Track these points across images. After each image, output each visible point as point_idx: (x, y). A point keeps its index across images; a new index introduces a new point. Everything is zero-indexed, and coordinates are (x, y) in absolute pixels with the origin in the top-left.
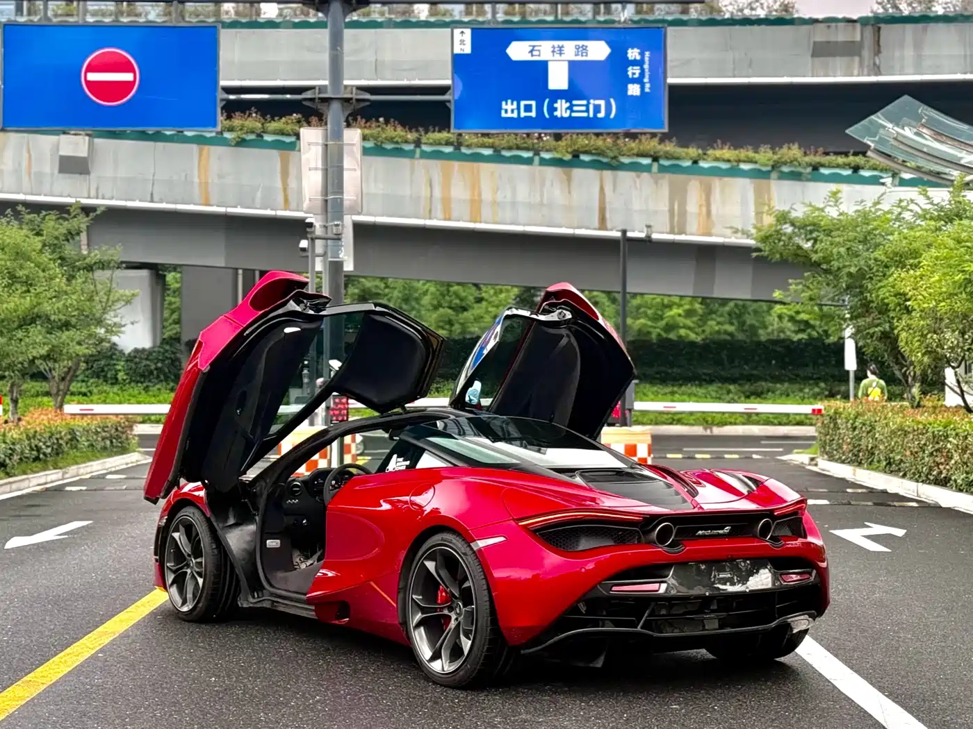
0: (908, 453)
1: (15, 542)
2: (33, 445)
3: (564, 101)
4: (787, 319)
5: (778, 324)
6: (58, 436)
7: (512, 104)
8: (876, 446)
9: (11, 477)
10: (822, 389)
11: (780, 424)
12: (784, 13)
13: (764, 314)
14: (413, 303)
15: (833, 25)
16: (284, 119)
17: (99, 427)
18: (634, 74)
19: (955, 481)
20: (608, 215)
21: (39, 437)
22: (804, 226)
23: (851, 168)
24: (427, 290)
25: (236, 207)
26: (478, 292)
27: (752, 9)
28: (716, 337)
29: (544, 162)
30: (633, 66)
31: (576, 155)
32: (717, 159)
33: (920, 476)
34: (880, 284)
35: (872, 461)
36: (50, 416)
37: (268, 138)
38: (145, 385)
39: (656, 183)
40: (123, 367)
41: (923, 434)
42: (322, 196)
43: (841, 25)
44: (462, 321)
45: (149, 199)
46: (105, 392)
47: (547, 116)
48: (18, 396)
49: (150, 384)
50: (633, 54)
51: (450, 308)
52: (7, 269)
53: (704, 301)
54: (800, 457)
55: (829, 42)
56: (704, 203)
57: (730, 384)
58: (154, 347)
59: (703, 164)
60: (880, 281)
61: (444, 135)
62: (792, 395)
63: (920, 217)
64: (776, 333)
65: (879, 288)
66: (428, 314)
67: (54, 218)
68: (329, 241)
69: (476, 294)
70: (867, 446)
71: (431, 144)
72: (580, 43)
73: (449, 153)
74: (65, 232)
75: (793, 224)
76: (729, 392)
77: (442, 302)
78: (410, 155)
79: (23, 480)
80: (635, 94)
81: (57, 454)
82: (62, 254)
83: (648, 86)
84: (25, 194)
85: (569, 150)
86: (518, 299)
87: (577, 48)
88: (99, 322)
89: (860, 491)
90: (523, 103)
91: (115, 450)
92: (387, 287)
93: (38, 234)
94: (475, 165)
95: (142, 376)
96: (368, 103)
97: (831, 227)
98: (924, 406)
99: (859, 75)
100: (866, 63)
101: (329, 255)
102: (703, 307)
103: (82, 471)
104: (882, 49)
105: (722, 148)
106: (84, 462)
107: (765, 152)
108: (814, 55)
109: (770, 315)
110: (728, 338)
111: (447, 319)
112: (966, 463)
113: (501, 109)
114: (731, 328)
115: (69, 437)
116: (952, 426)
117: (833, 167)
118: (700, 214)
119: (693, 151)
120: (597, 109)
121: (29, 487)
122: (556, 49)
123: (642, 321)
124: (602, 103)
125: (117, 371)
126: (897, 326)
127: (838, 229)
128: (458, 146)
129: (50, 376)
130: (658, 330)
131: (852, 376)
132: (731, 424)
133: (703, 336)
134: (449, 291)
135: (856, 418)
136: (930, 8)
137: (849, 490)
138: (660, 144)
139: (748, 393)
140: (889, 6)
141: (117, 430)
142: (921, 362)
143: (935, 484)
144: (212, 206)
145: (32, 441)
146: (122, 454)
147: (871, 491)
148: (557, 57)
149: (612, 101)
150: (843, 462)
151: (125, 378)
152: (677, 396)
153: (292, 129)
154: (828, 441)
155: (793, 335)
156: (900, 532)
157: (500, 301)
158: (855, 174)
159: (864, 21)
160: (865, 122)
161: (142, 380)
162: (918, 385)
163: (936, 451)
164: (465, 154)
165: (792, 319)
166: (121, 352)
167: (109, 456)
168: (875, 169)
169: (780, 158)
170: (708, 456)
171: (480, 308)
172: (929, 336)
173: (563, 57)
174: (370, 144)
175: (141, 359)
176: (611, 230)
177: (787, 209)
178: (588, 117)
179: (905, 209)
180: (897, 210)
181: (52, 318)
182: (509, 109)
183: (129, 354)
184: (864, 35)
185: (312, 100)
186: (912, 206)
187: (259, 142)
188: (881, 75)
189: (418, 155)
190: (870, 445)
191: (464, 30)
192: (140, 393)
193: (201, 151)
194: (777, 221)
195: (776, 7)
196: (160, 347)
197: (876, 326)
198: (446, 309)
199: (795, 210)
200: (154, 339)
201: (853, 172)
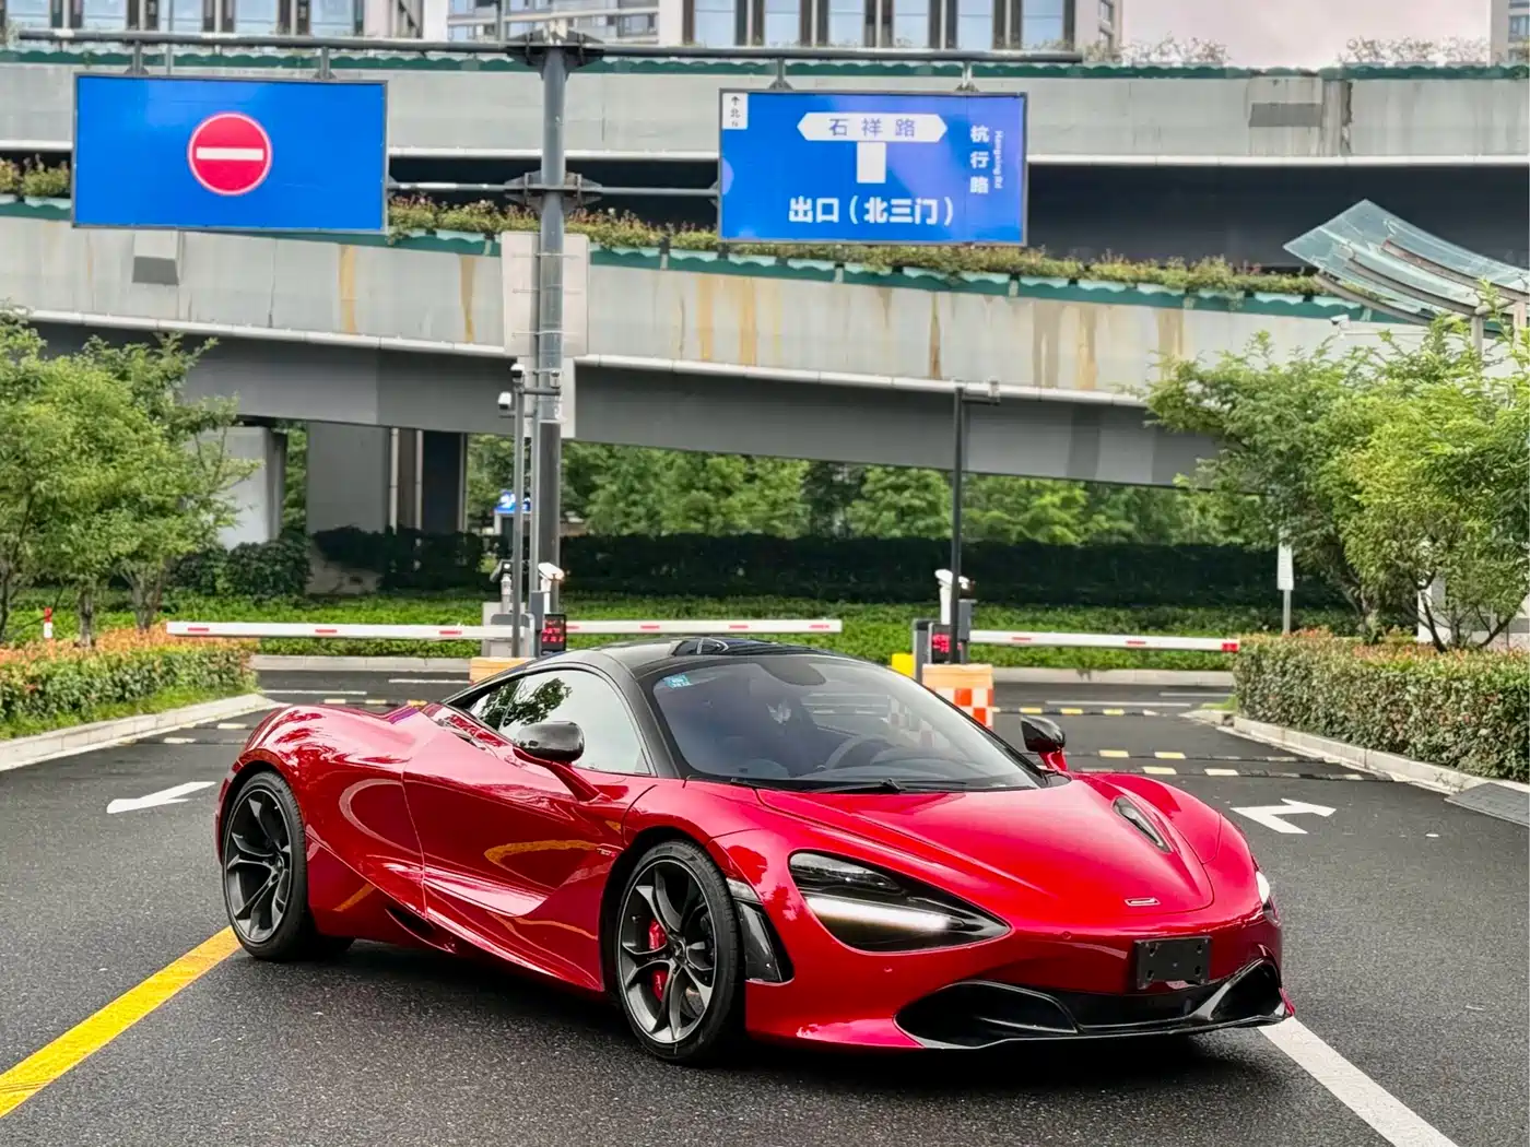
0: (1354, 708)
1: (117, 806)
2: (116, 679)
3: (879, 199)
5: (1199, 520)
6: (150, 667)
7: (805, 202)
8: (1313, 698)
9: (89, 722)
10: (1254, 618)
11: (1190, 668)
12: (1210, 60)
13: (1178, 507)
14: (651, 482)
15: (1282, 79)
16: (467, 208)
17: (206, 656)
18: (979, 162)
19: (1415, 745)
20: (942, 357)
21: (125, 668)
22: (1215, 385)
23: (1300, 293)
24: (672, 463)
25: (394, 337)
26: (748, 466)
27: (1162, 54)
28: (1106, 539)
29: (851, 279)
30: (978, 150)
31: (898, 268)
32: (1104, 278)
33: (1369, 740)
34: (1321, 469)
35: (1308, 719)
36: (133, 639)
37: (443, 235)
38: (256, 597)
39: (1016, 312)
40: (224, 569)
41: (1375, 681)
42: (531, 330)
43: (1293, 79)
44: (724, 510)
45: (266, 322)
46: (197, 605)
47: (854, 220)
49: (264, 596)
50: (979, 133)
51: (706, 489)
52: (86, 428)
53: (1089, 486)
54: (1211, 714)
55: (1275, 104)
56: (1084, 340)
57: (1119, 608)
58: (270, 542)
59: (1084, 284)
60: (1322, 464)
61: (704, 235)
63: (1383, 372)
64: (1195, 534)
65: (1320, 474)
66: (673, 498)
67: (143, 353)
68: (540, 397)
69: (746, 469)
70: (1301, 698)
71: (684, 248)
72: (904, 117)
73: (710, 263)
74: (161, 374)
75: (1201, 381)
76: (1117, 620)
77: (695, 480)
78: (653, 264)
80: (980, 191)
81: (148, 692)
82: (156, 406)
83: (999, 180)
84: (83, 313)
85: (888, 260)
86: (808, 478)
87: (899, 124)
88: (206, 505)
89: (1286, 759)
90: (820, 202)
91: (225, 689)
92: (612, 456)
93: (123, 377)
94: (747, 279)
95: (252, 583)
96: (599, 198)
97: (1254, 385)
98: (1383, 642)
99: (1318, 155)
100: (1329, 136)
101: (540, 415)
102: (1087, 494)
104: (1353, 117)
105: (1113, 262)
107: (1175, 268)
108: (1252, 124)
109: (1187, 507)
110: (1124, 540)
111: (701, 507)
112: (1429, 721)
113: (788, 208)
114: (1128, 527)
115: (165, 668)
116: (1412, 669)
117: (1275, 292)
118: (1078, 358)
119: (1071, 266)
120: (926, 213)
121: (116, 738)
122: (869, 125)
123: (995, 513)
124: (933, 203)
125: (215, 577)
126: (1343, 529)
127: (1266, 389)
128: (724, 251)
129: (132, 582)
130: (1019, 528)
131: (1287, 598)
132: (1118, 667)
133: (1086, 538)
134: (705, 465)
135: (1287, 658)
136: (1425, 57)
137: (1270, 759)
138: (1020, 254)
139: (1145, 623)
140: (1365, 52)
141: (228, 660)
142: (1375, 579)
143: (1390, 751)
144: (359, 334)
145: (116, 673)
146: (235, 695)
147: (1302, 760)
148: (870, 136)
149: (948, 200)
150: (1268, 721)
151: (226, 586)
152: (1040, 625)
153: (479, 224)
154: (1248, 691)
155: (1221, 537)
156: (1326, 811)
157: (781, 480)
158: (1307, 303)
159: (1328, 76)
160: (1311, 234)
161: (252, 590)
162: (1375, 611)
163: (1392, 704)
164: (734, 265)
166: (222, 548)
167: (219, 697)
168: (1337, 296)
169: (1197, 278)
170: (1080, 711)
171: (753, 490)
172: (1386, 543)
173: (880, 137)
174: (594, 247)
175: (250, 558)
176: (948, 380)
177: (1192, 360)
178: (913, 223)
179: (1364, 360)
180: (1350, 364)
181: (145, 498)
182: (801, 210)
183: (233, 552)
184: (1328, 93)
185: (520, 192)
186: (1373, 358)
187: (430, 243)
188: (1352, 155)
189: (664, 263)
190: (1305, 696)
191: (738, 95)
192: (249, 610)
193: (343, 252)
194: (1180, 376)
195: (1199, 50)
196: (278, 542)
197: (1316, 528)
198: (702, 492)
199: (1205, 361)
200: (271, 532)
201: (1305, 300)
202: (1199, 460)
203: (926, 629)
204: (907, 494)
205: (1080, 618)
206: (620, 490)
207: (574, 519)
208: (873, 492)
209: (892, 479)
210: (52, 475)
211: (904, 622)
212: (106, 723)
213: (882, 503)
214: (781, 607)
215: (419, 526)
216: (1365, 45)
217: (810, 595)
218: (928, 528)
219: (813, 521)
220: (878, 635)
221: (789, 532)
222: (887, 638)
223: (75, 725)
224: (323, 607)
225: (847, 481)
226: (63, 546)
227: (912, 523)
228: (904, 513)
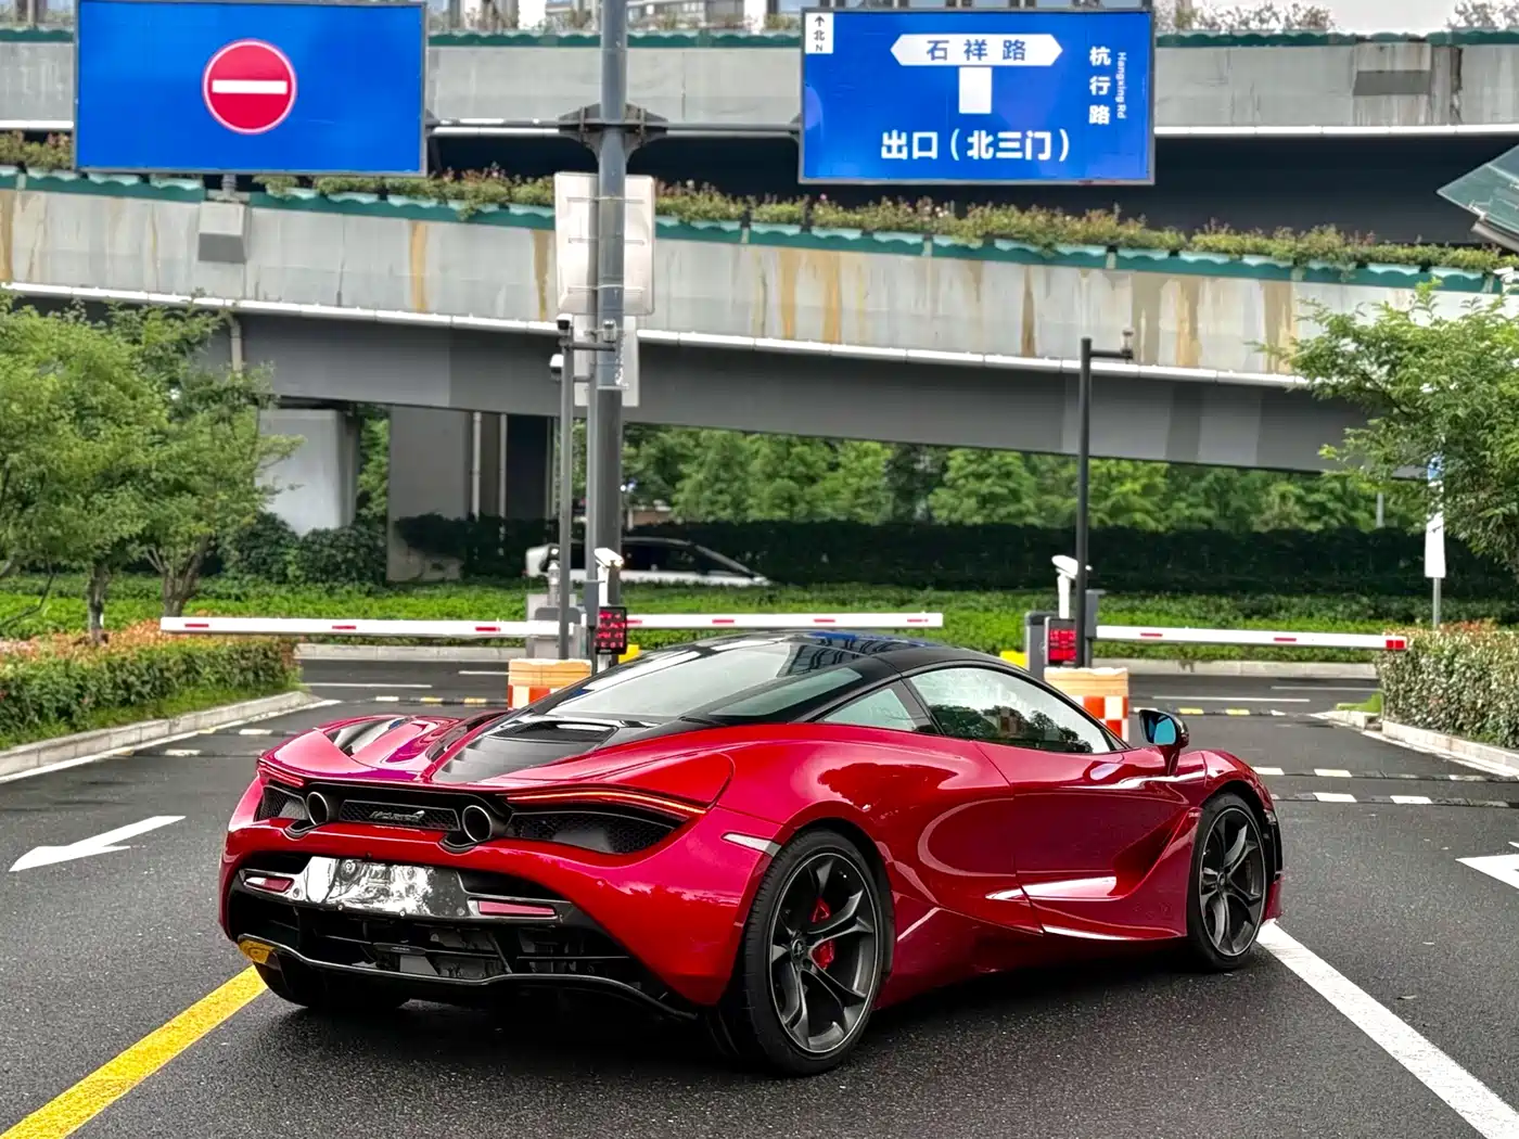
2: (119, 680)
3: (983, 133)
4: (1293, 499)
5: (1280, 508)
6: (164, 665)
7: (899, 137)
8: (1490, 703)
9: (79, 731)
11: (1300, 660)
12: (1312, 27)
13: (1257, 493)
14: (738, 471)
15: (1389, 45)
16: (541, 182)
17: (237, 652)
18: (1100, 88)
20: (1036, 334)
21: (130, 668)
22: (1374, 342)
23: (1417, 264)
24: (757, 452)
25: (466, 315)
26: (832, 455)
27: (1262, 21)
28: (1187, 525)
29: (939, 251)
30: (1099, 75)
31: (989, 240)
32: (1208, 249)
35: (1483, 726)
37: (516, 210)
38: (327, 585)
39: (1113, 287)
40: (295, 557)
42: (588, 284)
43: (1400, 46)
44: (808, 498)
45: (335, 302)
46: (267, 595)
47: (956, 157)
48: (103, 601)
49: (336, 584)
50: (1099, 56)
51: (791, 477)
52: (73, 393)
53: (1172, 469)
54: (1351, 717)
55: (1380, 72)
56: (1186, 313)
58: (342, 528)
59: (1186, 256)
60: (1508, 431)
61: (787, 207)
62: (1317, 615)
64: (1277, 521)
65: (1507, 443)
66: (759, 487)
67: (161, 315)
68: (598, 354)
69: (830, 457)
70: (1475, 703)
71: (765, 222)
72: (1013, 38)
73: (793, 237)
74: (178, 337)
75: (1357, 338)
76: (1219, 609)
77: (780, 468)
78: (733, 238)
79: (102, 736)
80: (1100, 122)
81: (163, 694)
82: (174, 374)
83: (1122, 108)
84: (148, 291)
85: (979, 233)
86: (891, 466)
87: (1007, 44)
89: (1472, 778)
90: (917, 136)
91: (262, 687)
92: (698, 445)
93: (134, 341)
94: (832, 254)
95: (324, 570)
97: (1422, 343)
99: (1426, 124)
100: (1438, 104)
101: (599, 379)
102: (1168, 481)
103: (202, 722)
104: (1463, 84)
105: (1217, 233)
106: (208, 708)
107: (1283, 238)
108: (1357, 93)
109: (1268, 494)
110: (1205, 527)
111: (786, 495)
113: (880, 144)
114: (1208, 513)
115: (184, 667)
117: (1390, 262)
118: (1179, 335)
119: (1170, 237)
120: (1039, 146)
121: (109, 749)
122: (973, 48)
124: (1047, 136)
125: (286, 564)
127: (1435, 346)
128: (807, 225)
129: (161, 569)
130: (1100, 515)
131: (1437, 587)
132: (1223, 657)
133: (1167, 524)
134: (789, 454)
135: (1454, 656)
137: (1453, 777)
138: (1118, 225)
139: (1247, 611)
140: (1475, 17)
141: (265, 655)
144: (430, 313)
145: (118, 673)
146: (274, 694)
148: (974, 60)
149: (1063, 133)
150: (1428, 726)
151: (298, 573)
154: (1401, 692)
155: (1302, 524)
157: (864, 468)
158: (1424, 274)
159: (1436, 40)
160: (1472, 175)
161: (324, 577)
164: (818, 238)
165: (1299, 500)
166: (293, 534)
167: (254, 697)
168: (1456, 266)
169: (1306, 249)
170: (1199, 711)
171: (836, 479)
173: (985, 61)
174: (669, 222)
175: (322, 544)
176: (1042, 357)
177: (1349, 313)
178: (1024, 159)
181: (154, 476)
182: (894, 145)
183: (305, 538)
184: (1436, 59)
185: (574, 127)
187: (502, 217)
188: (1462, 123)
189: (745, 238)
190: (1480, 702)
191: (823, 15)
192: (320, 598)
193: (414, 229)
194: (1332, 332)
195: (1299, 17)
196: (352, 528)
197: (1497, 506)
198: (786, 480)
199: (1363, 314)
200: (343, 516)
201: (1421, 271)
202: (1348, 430)
203: (1042, 623)
204: (989, 481)
205: (1180, 607)
206: (706, 479)
207: (662, 508)
208: (955, 480)
209: (972, 468)
210: (29, 446)
211: (996, 611)
212: (103, 731)
213: (964, 491)
214: (868, 595)
215: (502, 513)
216: (1475, 8)
217: (897, 583)
218: (1009, 515)
219: (896, 508)
220: (968, 624)
221: (873, 518)
222: (978, 627)
223: (61, 735)
224: (397, 595)
225: (929, 470)
226: (51, 529)
227: (993, 510)
228: (985, 500)
